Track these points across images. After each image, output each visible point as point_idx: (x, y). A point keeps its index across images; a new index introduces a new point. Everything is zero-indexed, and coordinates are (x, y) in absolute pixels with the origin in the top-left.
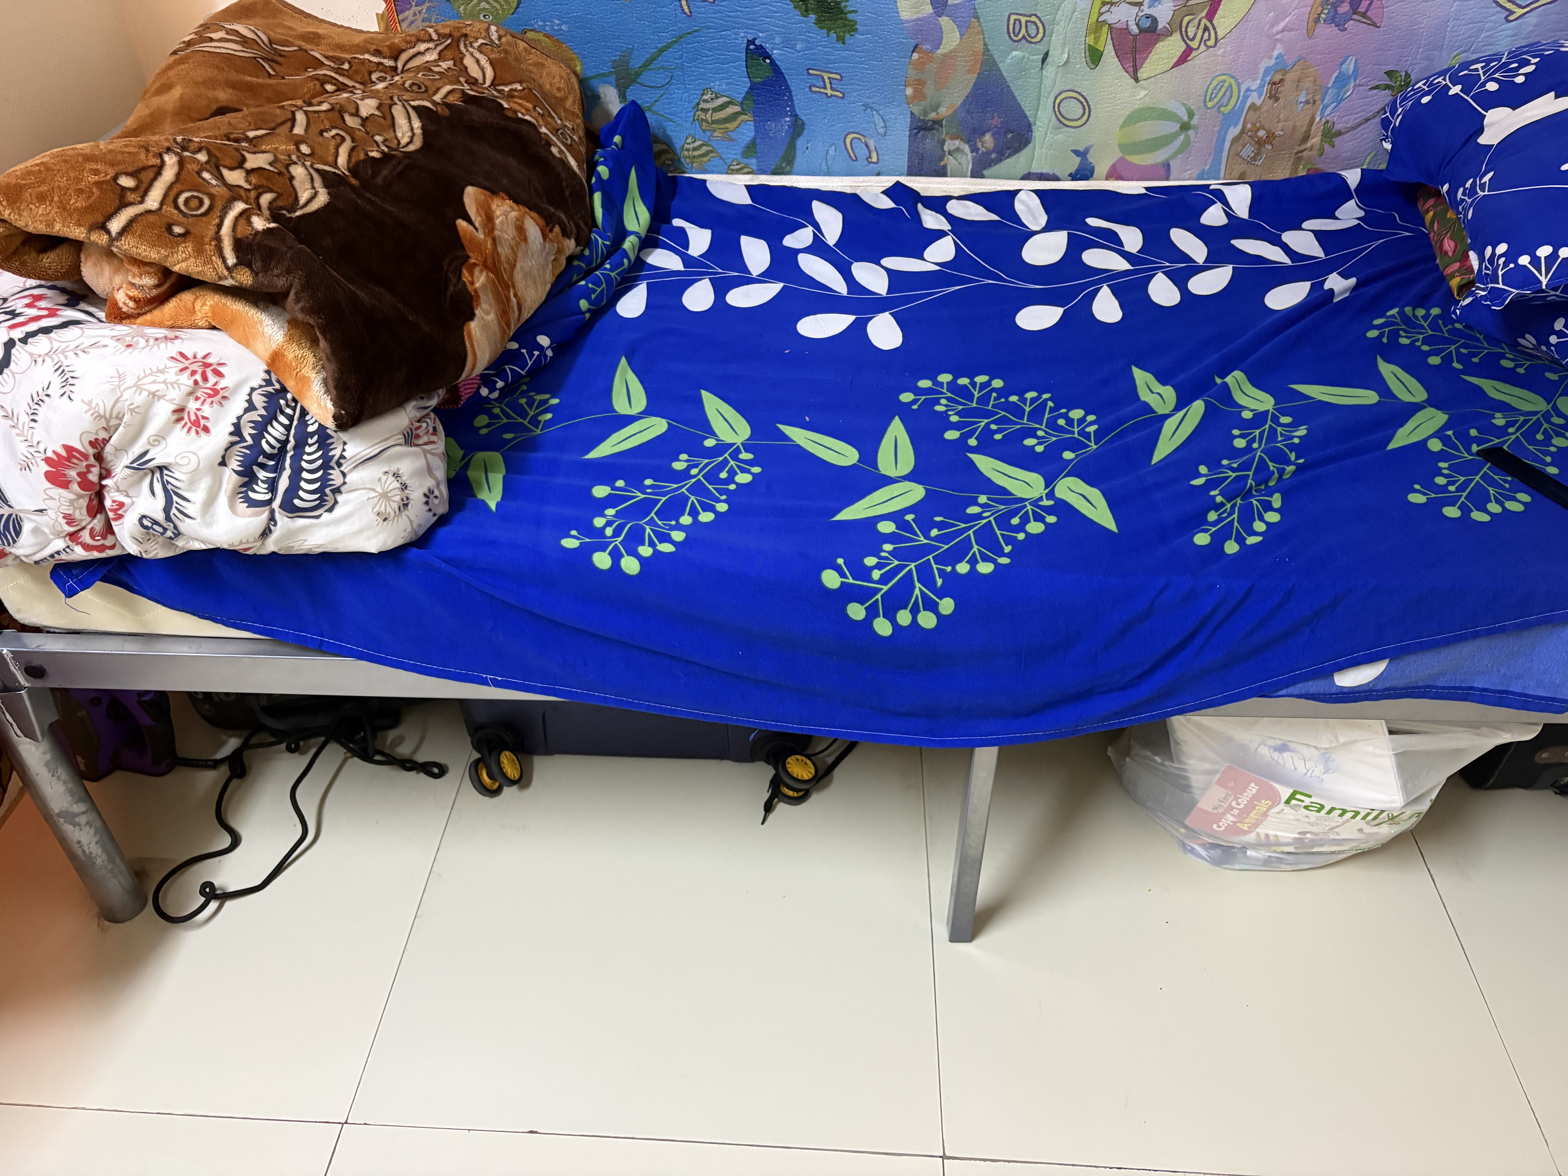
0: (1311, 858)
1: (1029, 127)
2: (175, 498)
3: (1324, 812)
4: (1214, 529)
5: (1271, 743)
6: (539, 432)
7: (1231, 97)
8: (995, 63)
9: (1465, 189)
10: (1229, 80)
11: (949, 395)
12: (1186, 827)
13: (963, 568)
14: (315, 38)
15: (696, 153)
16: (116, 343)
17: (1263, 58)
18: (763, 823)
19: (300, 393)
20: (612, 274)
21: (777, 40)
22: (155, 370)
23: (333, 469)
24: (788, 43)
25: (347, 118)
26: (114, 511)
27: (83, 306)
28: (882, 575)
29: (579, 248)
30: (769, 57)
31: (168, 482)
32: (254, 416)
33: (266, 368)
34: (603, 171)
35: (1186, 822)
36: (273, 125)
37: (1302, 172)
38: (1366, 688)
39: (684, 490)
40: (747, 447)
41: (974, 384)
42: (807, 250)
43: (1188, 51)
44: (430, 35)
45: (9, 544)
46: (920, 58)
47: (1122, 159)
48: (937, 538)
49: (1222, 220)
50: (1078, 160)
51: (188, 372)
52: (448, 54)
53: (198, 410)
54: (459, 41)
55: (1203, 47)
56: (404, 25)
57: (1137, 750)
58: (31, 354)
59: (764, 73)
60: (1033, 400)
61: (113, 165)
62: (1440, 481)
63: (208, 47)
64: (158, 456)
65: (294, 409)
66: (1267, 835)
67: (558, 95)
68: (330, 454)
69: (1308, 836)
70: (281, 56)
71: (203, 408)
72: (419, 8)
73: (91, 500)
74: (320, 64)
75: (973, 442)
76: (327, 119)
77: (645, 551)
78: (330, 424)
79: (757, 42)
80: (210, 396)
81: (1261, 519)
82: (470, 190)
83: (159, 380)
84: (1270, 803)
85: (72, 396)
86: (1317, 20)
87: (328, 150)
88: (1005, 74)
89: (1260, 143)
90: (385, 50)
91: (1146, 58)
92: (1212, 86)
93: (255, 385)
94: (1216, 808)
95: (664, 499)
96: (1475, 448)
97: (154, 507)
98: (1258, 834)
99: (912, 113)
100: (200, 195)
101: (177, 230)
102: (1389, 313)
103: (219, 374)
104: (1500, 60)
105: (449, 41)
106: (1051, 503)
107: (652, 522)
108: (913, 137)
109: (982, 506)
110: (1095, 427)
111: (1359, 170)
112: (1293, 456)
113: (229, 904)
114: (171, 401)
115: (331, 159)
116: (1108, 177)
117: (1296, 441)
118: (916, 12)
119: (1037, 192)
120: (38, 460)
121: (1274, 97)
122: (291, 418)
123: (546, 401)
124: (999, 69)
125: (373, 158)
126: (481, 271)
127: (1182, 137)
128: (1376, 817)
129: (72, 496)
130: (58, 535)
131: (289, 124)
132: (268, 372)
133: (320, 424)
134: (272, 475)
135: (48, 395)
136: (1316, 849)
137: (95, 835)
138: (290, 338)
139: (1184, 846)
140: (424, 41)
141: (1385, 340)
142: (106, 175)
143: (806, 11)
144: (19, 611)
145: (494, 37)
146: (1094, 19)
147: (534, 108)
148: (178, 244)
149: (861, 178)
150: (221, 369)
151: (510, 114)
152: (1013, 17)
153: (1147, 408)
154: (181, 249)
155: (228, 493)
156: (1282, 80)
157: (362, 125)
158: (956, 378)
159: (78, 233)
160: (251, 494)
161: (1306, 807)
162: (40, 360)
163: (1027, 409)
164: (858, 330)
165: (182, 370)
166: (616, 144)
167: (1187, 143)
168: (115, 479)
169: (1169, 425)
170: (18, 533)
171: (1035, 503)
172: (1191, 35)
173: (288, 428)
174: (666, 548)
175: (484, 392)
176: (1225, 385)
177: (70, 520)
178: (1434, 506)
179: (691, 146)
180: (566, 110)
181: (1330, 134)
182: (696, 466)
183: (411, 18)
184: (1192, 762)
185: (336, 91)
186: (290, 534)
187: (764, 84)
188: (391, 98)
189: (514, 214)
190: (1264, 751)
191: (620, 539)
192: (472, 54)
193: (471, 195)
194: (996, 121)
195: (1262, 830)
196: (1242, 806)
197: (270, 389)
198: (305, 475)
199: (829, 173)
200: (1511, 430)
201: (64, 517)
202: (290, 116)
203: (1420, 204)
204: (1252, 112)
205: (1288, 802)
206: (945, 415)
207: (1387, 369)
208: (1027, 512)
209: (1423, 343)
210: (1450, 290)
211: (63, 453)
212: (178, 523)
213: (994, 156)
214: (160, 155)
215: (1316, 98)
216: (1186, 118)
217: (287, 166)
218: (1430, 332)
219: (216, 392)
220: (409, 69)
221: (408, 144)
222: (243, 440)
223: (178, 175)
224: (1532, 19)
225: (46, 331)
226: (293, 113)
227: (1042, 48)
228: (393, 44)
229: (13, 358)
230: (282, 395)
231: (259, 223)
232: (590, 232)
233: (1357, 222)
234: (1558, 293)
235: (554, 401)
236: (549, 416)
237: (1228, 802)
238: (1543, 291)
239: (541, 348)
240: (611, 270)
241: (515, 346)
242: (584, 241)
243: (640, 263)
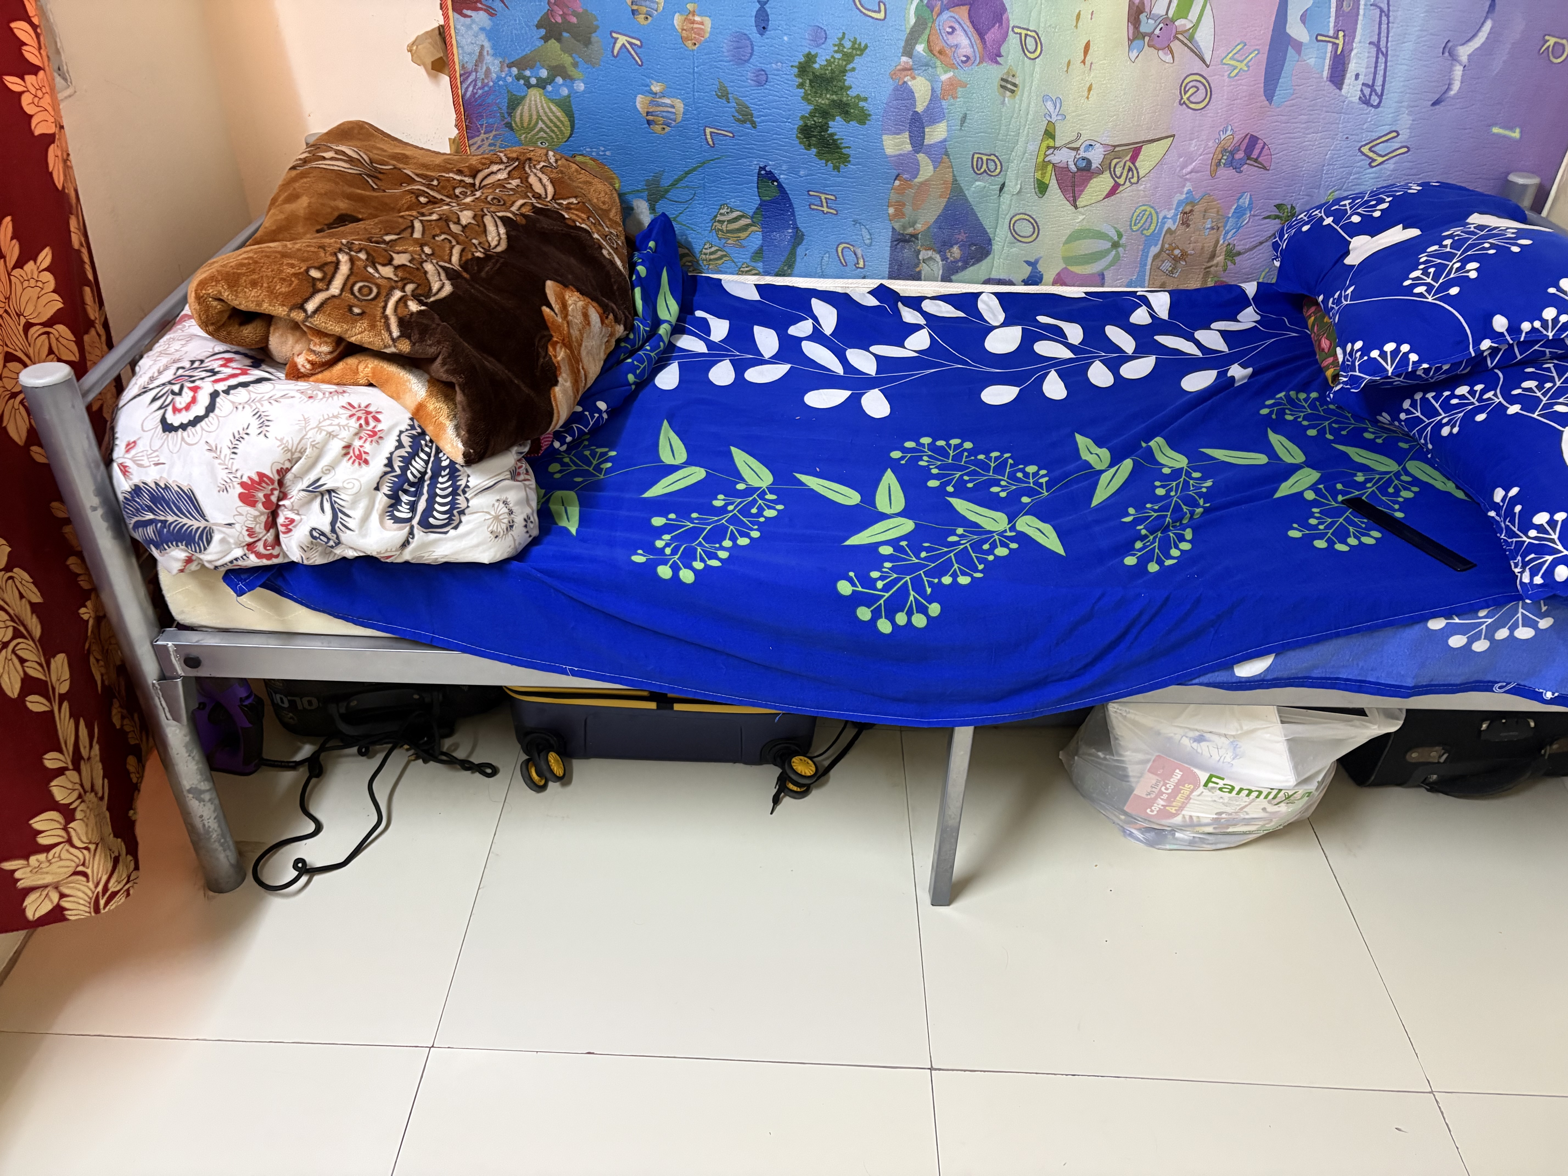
0: (1227, 838)
1: (989, 242)
2: (340, 515)
3: (1234, 792)
4: (1140, 554)
5: (1191, 734)
6: (602, 477)
7: (1151, 223)
8: (961, 191)
9: (1334, 299)
10: (1149, 209)
11: (930, 453)
12: (1126, 814)
13: (947, 580)
14: (404, 159)
15: (712, 257)
16: (301, 395)
17: (1176, 193)
18: (771, 813)
19: (438, 436)
20: (652, 354)
21: (784, 167)
22: (331, 415)
23: (459, 495)
24: (793, 170)
25: (452, 226)
26: (286, 526)
27: (264, 367)
28: (884, 585)
29: (626, 332)
30: (777, 180)
31: (335, 502)
32: (402, 452)
33: (410, 416)
34: (641, 270)
35: (1125, 808)
36: (398, 231)
37: (1210, 284)
38: (1259, 678)
39: (723, 521)
40: (771, 490)
41: (949, 446)
42: (808, 338)
43: (1116, 187)
44: (501, 159)
45: (200, 551)
46: (901, 184)
47: (1066, 268)
48: (925, 559)
49: (1147, 320)
50: (1029, 269)
51: (355, 418)
52: (515, 174)
53: (361, 446)
54: (524, 163)
55: (1128, 183)
56: (473, 148)
57: (1084, 749)
58: (233, 403)
59: (772, 192)
60: (997, 458)
61: (304, 260)
62: (1313, 521)
63: (322, 164)
64: (329, 482)
65: (431, 448)
66: (1191, 817)
67: (603, 207)
68: (458, 483)
69: (1224, 816)
70: (380, 173)
71: (365, 445)
72: (487, 136)
73: (268, 517)
74: (411, 181)
75: (950, 489)
76: (438, 226)
77: (698, 565)
78: (460, 460)
79: (768, 169)
80: (370, 436)
81: (1177, 547)
82: (549, 283)
83: (334, 423)
84: (1192, 787)
85: (267, 434)
86: (1218, 164)
87: (445, 251)
88: (970, 200)
89: (1176, 260)
90: (466, 170)
91: (1082, 191)
92: (1136, 214)
93: (403, 429)
94: (1149, 794)
95: (709, 527)
96: (1340, 498)
97: (323, 522)
98: (1184, 816)
99: (893, 228)
100: (370, 285)
101: (356, 310)
102: (1278, 396)
103: (377, 420)
104: (1362, 198)
105: (517, 163)
106: (1013, 534)
107: (700, 544)
108: (893, 248)
109: (959, 536)
110: (1047, 479)
111: (1255, 283)
112: (1201, 502)
113: (317, 877)
114: (342, 439)
115: (446, 258)
116: (1054, 283)
117: (1204, 490)
118: (899, 150)
119: (996, 294)
120: (235, 484)
121: (1185, 223)
122: (429, 455)
123: (606, 453)
124: (965, 196)
125: (478, 257)
126: (561, 348)
127: (1114, 252)
128: (1276, 795)
129: (257, 513)
130: (240, 545)
131: (409, 230)
132: (412, 419)
133: (451, 460)
134: (413, 499)
135: (247, 434)
136: (1231, 830)
137: (214, 811)
138: (431, 394)
139: (1124, 831)
140: (496, 163)
141: (1274, 416)
142: (300, 268)
143: (809, 145)
144: (182, 612)
145: (552, 160)
146: (1040, 159)
147: (588, 218)
148: (356, 321)
149: (850, 281)
150: (378, 416)
151: (570, 223)
152: (976, 156)
153: (1088, 465)
154: (359, 324)
155: (380, 511)
156: (1191, 211)
157: (463, 231)
158: (934, 440)
159: (280, 311)
160: (396, 513)
161: (1220, 789)
162: (240, 407)
163: (993, 465)
164: (854, 402)
165: (351, 416)
166: (650, 248)
167: (1117, 258)
168: (292, 500)
169: (1105, 478)
170: (209, 542)
171: (1002, 534)
172: (1118, 174)
173: (427, 462)
174: (715, 563)
175: (557, 444)
176: (1150, 448)
177: (251, 532)
178: (1308, 540)
179: (708, 251)
180: (610, 220)
181: (1232, 254)
182: (732, 504)
183: (479, 143)
184: (1128, 753)
185: (428, 202)
186: (424, 546)
187: (771, 202)
188: (482, 210)
189: (581, 303)
190: (1186, 741)
191: (677, 557)
192: (535, 175)
193: (551, 288)
194: (962, 237)
195: (1186, 812)
196: (1170, 791)
197: (414, 432)
198: (438, 499)
199: (823, 276)
200: (1369, 485)
201: (247, 530)
202: (410, 224)
203: (1305, 310)
204: (1168, 235)
205: (1206, 785)
206: (927, 469)
207: (1276, 439)
208: (995, 540)
209: (1304, 419)
210: (1326, 379)
211: (256, 478)
212: (340, 534)
213: (960, 264)
214: (335, 254)
215: (1219, 225)
216: (1116, 238)
217: (421, 263)
218: (1310, 411)
219: (375, 433)
220: (484, 186)
221: (496, 246)
222: (393, 470)
223: (351, 269)
224: (1390, 165)
225: (245, 385)
226: (412, 221)
227: (1000, 180)
228: (471, 165)
229: (217, 405)
230: (422, 437)
231: (414, 306)
232: (634, 320)
233: (1254, 324)
234: (1401, 379)
235: (613, 453)
236: (609, 465)
237: (1158, 788)
238: (1389, 378)
239: (599, 411)
240: (651, 351)
241: (579, 409)
242: (630, 328)
243: (671, 347)
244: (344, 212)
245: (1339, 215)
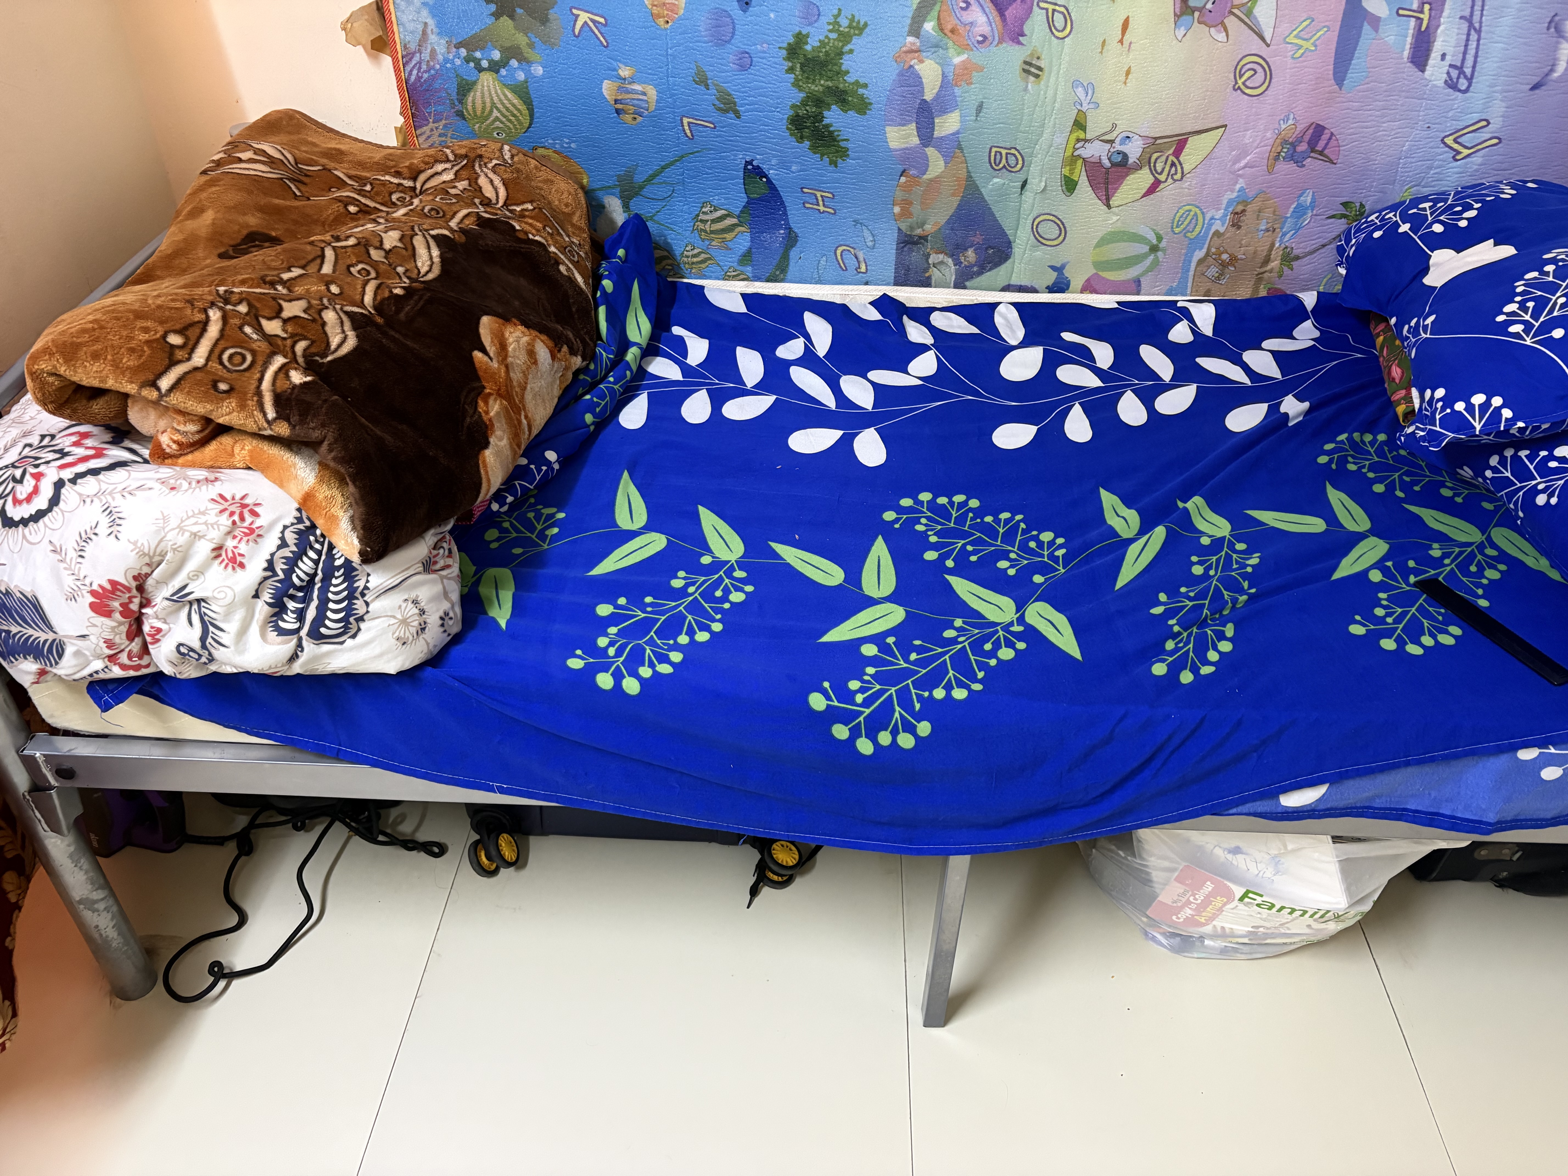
0: (1264, 949)
1: (1009, 244)
2: (211, 629)
3: (1274, 910)
4: (1171, 659)
5: (1226, 846)
6: (546, 547)
7: (1196, 224)
8: (977, 188)
9: (1410, 327)
10: (1194, 209)
11: (929, 514)
12: (1148, 917)
13: (939, 694)
14: (337, 155)
15: (695, 260)
16: (160, 486)
17: (1226, 191)
18: (748, 907)
19: (329, 530)
20: (615, 387)
21: (774, 162)
22: (196, 512)
23: (357, 599)
24: (784, 165)
25: (373, 252)
26: (152, 636)
27: (127, 443)
28: (865, 699)
29: (585, 363)
30: (766, 176)
31: (205, 614)
32: (286, 552)
33: (297, 506)
34: (608, 284)
35: (1148, 913)
36: (303, 262)
37: (1263, 293)
38: (1309, 808)
39: (681, 608)
40: (741, 565)
41: (951, 503)
42: (798, 362)
43: (1156, 184)
44: (447, 156)
45: (53, 665)
46: (907, 181)
47: (1096, 274)
48: (916, 663)
49: (1188, 338)
50: (1055, 275)
51: (227, 513)
52: (464, 174)
53: (235, 547)
54: (474, 161)
55: (1170, 180)
56: (421, 139)
57: (1102, 843)
58: (80, 495)
59: (760, 189)
60: (1007, 521)
61: (162, 323)
62: (1379, 612)
63: (237, 168)
64: (197, 590)
65: (322, 544)
66: (1223, 928)
67: (566, 210)
68: (355, 585)
69: (1261, 929)
70: (306, 175)
71: (240, 546)
72: (436, 125)
73: (130, 626)
74: (342, 184)
75: (950, 563)
76: (354, 254)
77: (645, 672)
78: (356, 559)
79: (755, 163)
80: (246, 535)
81: (1215, 649)
82: (485, 320)
83: (200, 521)
84: (1225, 900)
85: (119, 535)
86: (1277, 158)
87: (355, 289)
88: (987, 198)
89: (1224, 265)
90: (405, 171)
91: (1117, 189)
92: (1178, 215)
93: (288, 523)
94: (1175, 902)
95: (663, 618)
96: (1412, 579)
97: (192, 636)
98: (1215, 926)
99: (899, 229)
100: (243, 352)
101: (223, 386)
102: (1340, 438)
103: (255, 514)
104: (1446, 200)
105: (465, 162)
106: (1021, 629)
107: (651, 642)
108: (900, 250)
109: (958, 629)
110: (1063, 551)
111: (1315, 293)
112: (1246, 585)
113: (236, 983)
114: (211, 540)
115: (358, 297)
116: (1082, 291)
117: (1249, 569)
118: (904, 143)
119: (1016, 305)
120: (84, 592)
121: (1236, 225)
122: (319, 553)
123: (553, 516)
124: (981, 194)
125: (397, 295)
126: (495, 400)
127: (1152, 257)
128: (1324, 916)
129: (114, 624)
130: (98, 657)
131: (318, 261)
132: (299, 510)
133: (346, 558)
134: (300, 606)
135: (96, 534)
136: (1268, 941)
137: (112, 919)
138: (321, 480)
139: (1146, 934)
140: (441, 162)
141: (1334, 466)
142: (156, 333)
143: (802, 138)
144: (55, 717)
145: (507, 156)
146: (1069, 153)
147: (544, 228)
148: (223, 400)
149: (851, 287)
150: (257, 509)
151: (521, 236)
152: (994, 150)
153: (1113, 533)
154: (225, 404)
155: (260, 623)
156: (1244, 211)
157: (386, 258)
158: (935, 497)
159: (130, 388)
160: (281, 624)
161: (1258, 905)
162: (88, 501)
163: (1001, 531)
164: (845, 445)
165: (222, 511)
166: (619, 258)
167: (1156, 263)
168: (155, 609)
169: (1133, 550)
170: (60, 656)
171: (1007, 627)
172: (1159, 169)
173: (316, 563)
174: (665, 669)
175: (495, 507)
176: (1186, 510)
177: (110, 644)
178: (1373, 637)
179: (690, 253)
180: (573, 225)
181: (1289, 258)
182: (693, 584)
183: (428, 133)
184: (1153, 859)
185: (358, 212)
186: (315, 658)
187: (759, 199)
188: (412, 228)
189: (525, 339)
190: (1218, 852)
191: (622, 659)
192: (486, 175)
193: (486, 325)
194: (978, 239)
195: (1218, 923)
196: (1199, 901)
197: (301, 526)
198: (331, 605)
199: (819, 281)
200: (1447, 561)
201: (105, 642)
202: (319, 253)
203: (1372, 326)
204: (1215, 238)
205: (1241, 899)
206: (924, 535)
207: (1335, 497)
208: (999, 638)
209: (1369, 470)
210: (1396, 415)
211: (108, 587)
212: (213, 651)
213: (975, 269)
214: (205, 311)
215: (1275, 226)
216: (1155, 242)
217: (320, 312)
218: (1377, 459)
219: (252, 531)
220: (427, 189)
221: (427, 272)
222: (275, 574)
223: (222, 331)
224: (1477, 159)
225: (95, 472)
226: (323, 249)
227: (1021, 176)
228: (412, 164)
229: (63, 497)
230: (312, 531)
231: (297, 377)
232: (596, 346)
233: (1313, 343)
234: (1491, 438)
235: (561, 515)
236: (556, 530)
237: (1186, 898)
238: (1477, 436)
239: (548, 463)
240: (615, 383)
241: (524, 461)
242: (590, 356)
243: (642, 373)
244: (254, 229)
245: (1418, 222)
